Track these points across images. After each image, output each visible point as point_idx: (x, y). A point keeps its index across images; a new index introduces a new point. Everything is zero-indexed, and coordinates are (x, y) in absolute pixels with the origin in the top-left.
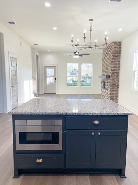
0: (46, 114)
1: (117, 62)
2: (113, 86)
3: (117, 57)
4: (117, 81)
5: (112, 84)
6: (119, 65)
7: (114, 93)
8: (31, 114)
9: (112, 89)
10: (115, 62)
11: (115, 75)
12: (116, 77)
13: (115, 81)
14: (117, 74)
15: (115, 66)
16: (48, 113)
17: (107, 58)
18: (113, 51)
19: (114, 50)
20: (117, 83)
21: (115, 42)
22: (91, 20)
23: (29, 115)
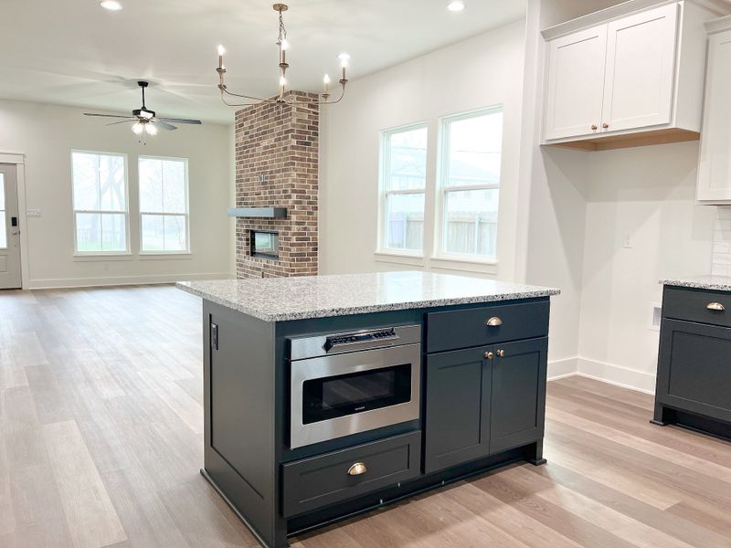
0: (381, 309)
1: (309, 160)
2: (301, 245)
3: (308, 144)
4: (312, 228)
5: (297, 239)
6: (316, 171)
7: (305, 270)
8: (341, 313)
9: (296, 255)
10: (302, 160)
11: (304, 208)
12: (309, 213)
13: (305, 229)
14: (310, 203)
15: (306, 176)
16: (386, 306)
17: (265, 143)
18: (294, 121)
19: (299, 120)
20: (312, 234)
21: (299, 93)
22: (281, 8)
23: (333, 317)
